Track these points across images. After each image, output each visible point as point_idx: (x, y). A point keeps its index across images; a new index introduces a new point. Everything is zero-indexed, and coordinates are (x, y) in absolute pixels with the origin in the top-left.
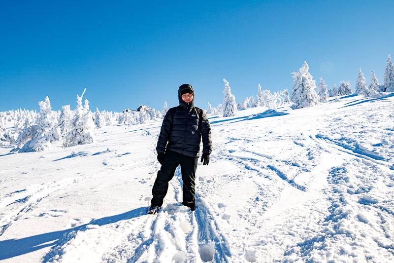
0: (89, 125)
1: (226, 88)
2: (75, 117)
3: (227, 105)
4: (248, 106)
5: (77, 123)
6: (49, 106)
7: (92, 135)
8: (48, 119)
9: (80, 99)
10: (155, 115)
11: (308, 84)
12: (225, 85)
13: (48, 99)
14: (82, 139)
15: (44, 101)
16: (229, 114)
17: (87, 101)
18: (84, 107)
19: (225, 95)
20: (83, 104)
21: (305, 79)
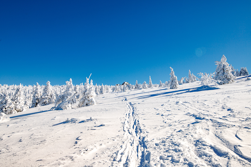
0: (92, 94)
1: (171, 72)
2: (85, 90)
3: (172, 82)
4: (183, 82)
5: (86, 93)
6: (72, 83)
7: (94, 100)
8: (70, 91)
9: (88, 80)
10: (131, 87)
11: (227, 69)
12: (171, 70)
13: (71, 79)
14: (88, 103)
15: (69, 81)
16: (174, 87)
17: (92, 81)
18: (90, 84)
19: (171, 76)
20: (90, 82)
21: (225, 66)
